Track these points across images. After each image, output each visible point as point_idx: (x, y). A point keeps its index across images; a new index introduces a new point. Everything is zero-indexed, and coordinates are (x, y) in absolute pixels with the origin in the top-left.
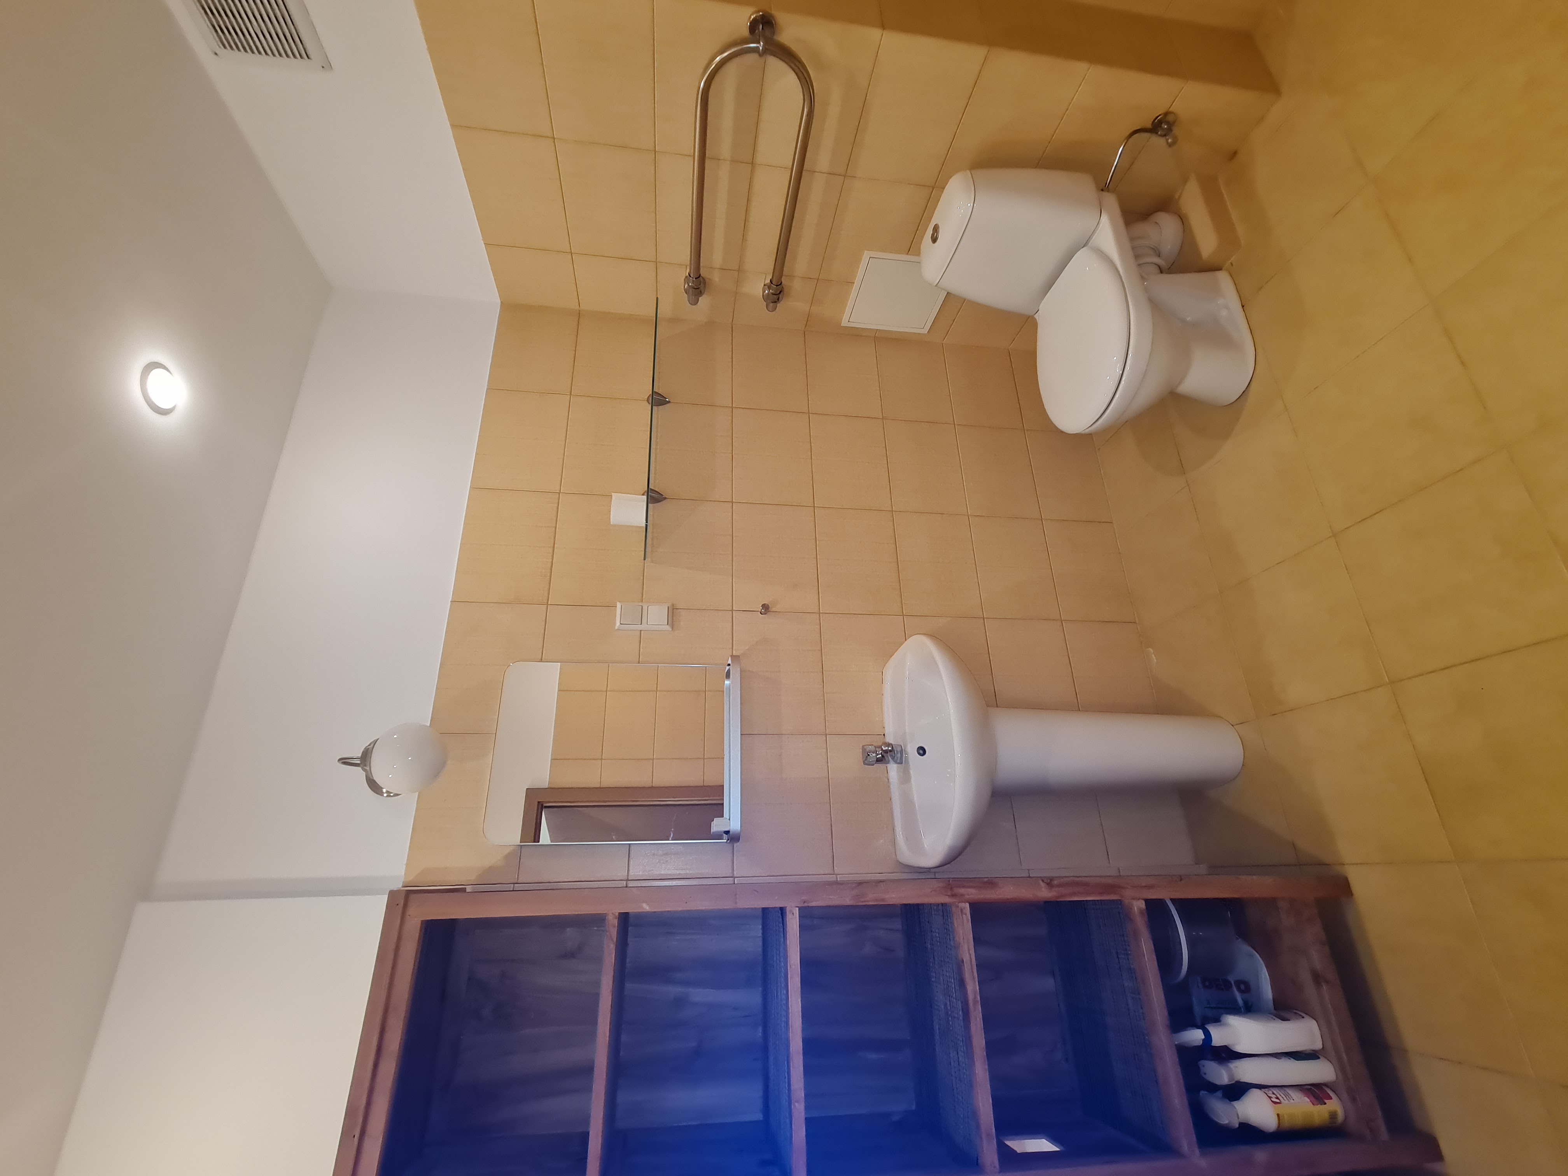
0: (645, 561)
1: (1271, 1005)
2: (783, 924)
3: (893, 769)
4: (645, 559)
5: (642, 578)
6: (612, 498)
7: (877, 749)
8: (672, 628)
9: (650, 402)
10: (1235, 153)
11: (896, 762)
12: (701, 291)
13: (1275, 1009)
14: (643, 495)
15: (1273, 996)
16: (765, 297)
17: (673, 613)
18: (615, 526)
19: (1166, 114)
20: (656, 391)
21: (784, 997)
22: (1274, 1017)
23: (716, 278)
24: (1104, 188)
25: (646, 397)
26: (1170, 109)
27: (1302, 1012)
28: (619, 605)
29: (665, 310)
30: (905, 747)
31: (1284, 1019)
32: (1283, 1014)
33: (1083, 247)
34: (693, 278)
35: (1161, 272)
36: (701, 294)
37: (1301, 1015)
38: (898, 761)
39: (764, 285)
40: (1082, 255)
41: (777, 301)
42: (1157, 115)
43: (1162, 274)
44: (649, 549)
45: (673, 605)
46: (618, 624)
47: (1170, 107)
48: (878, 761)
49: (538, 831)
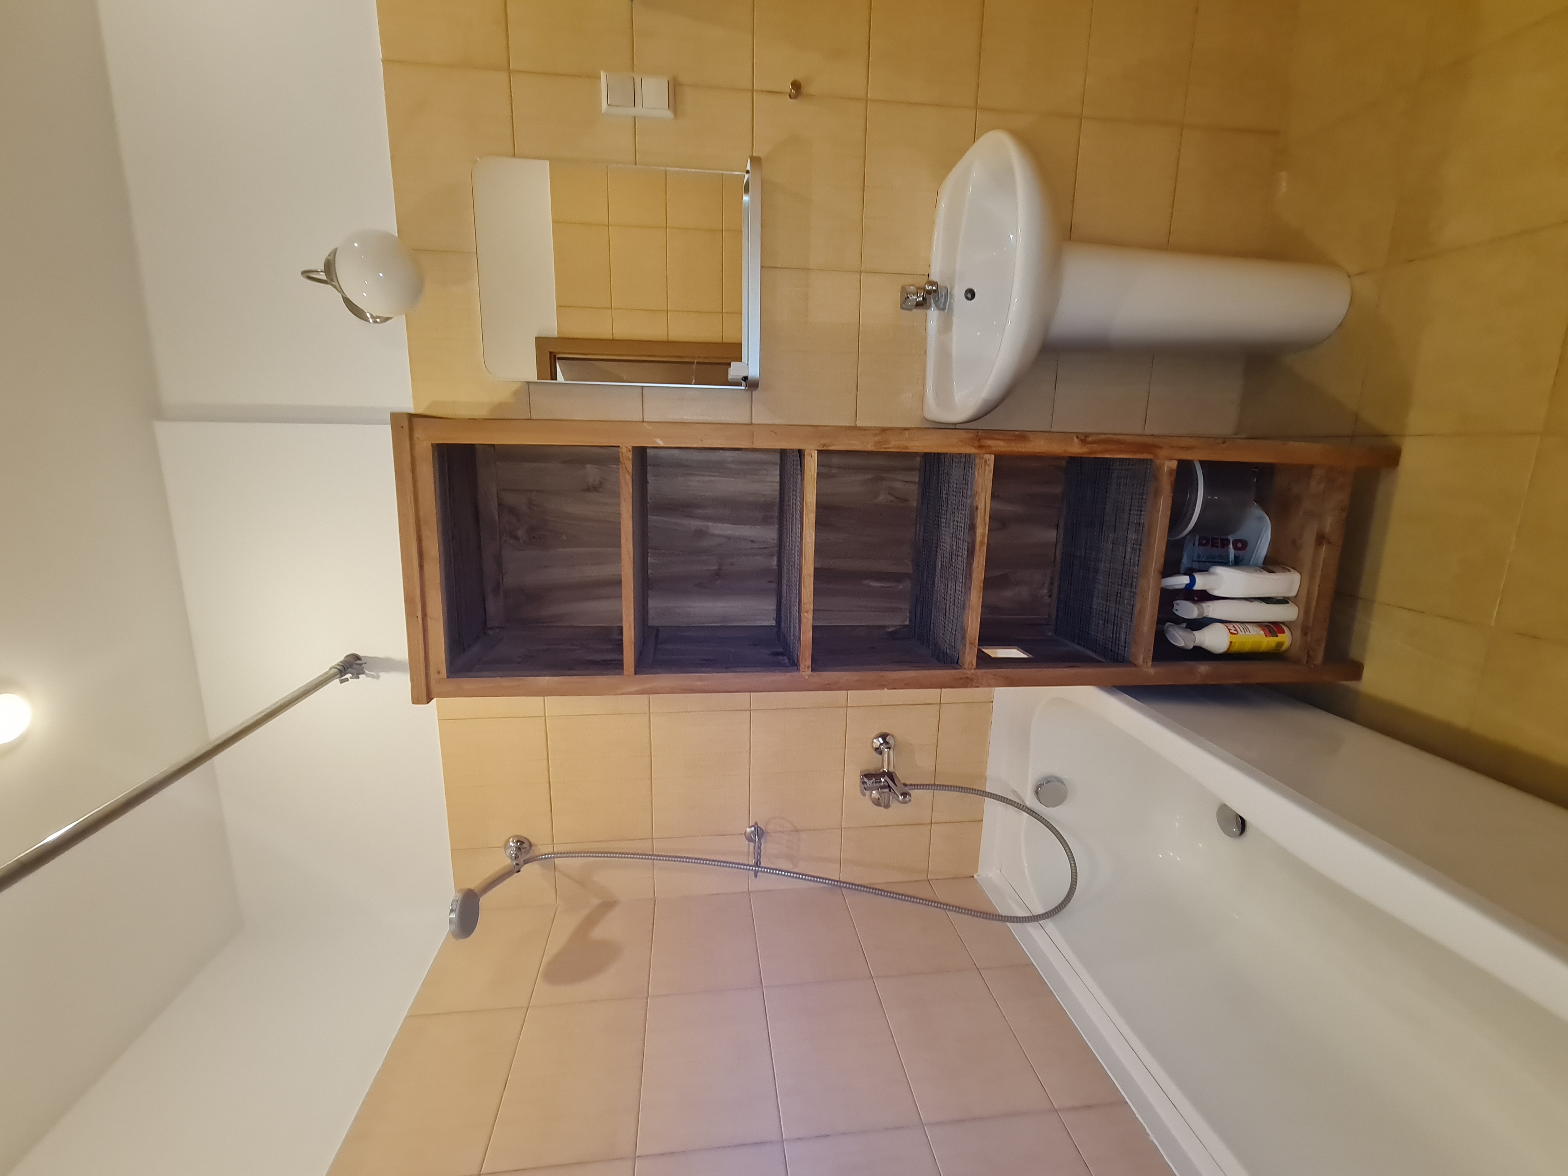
0: (633, 3)
1: (1261, 560)
2: (801, 467)
3: (933, 314)
7: (919, 290)
8: (675, 115)
13: (1263, 564)
15: (1267, 553)
17: (675, 93)
21: (798, 531)
22: (1262, 570)
27: (1288, 566)
28: (604, 75)
30: (952, 288)
31: (1271, 572)
32: (1270, 568)
37: (1288, 569)
38: (941, 306)
45: (675, 79)
46: (603, 105)
48: (919, 305)
49: (553, 372)
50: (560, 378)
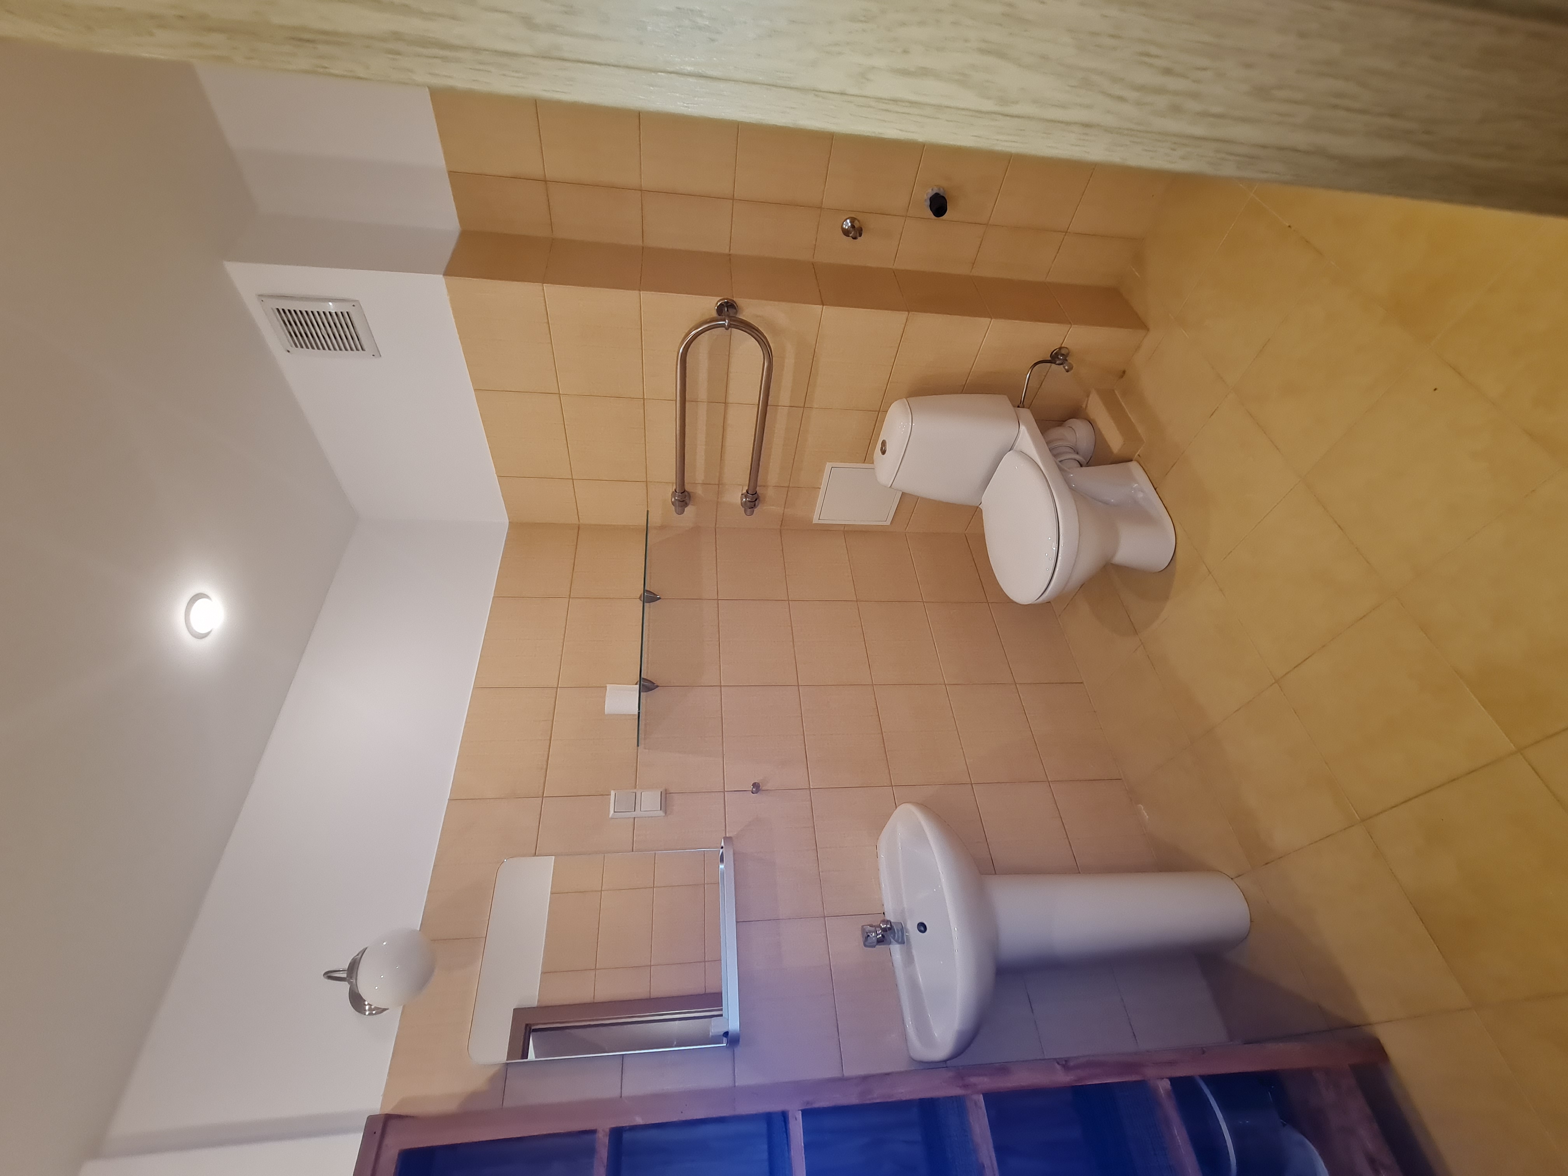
0: (639, 747)
2: (787, 1133)
3: (896, 949)
4: (638, 746)
5: (635, 765)
6: (606, 689)
7: (877, 929)
8: (666, 813)
9: (642, 599)
10: (1124, 372)
11: (897, 942)
12: (686, 503)
14: (636, 684)
16: (743, 505)
17: (666, 799)
18: (608, 715)
19: (1060, 348)
20: (648, 589)
23: (699, 491)
24: (1020, 405)
25: (639, 596)
26: (1063, 346)
28: (613, 793)
29: (656, 519)
30: (906, 925)
33: (1010, 451)
34: (679, 493)
35: (1081, 466)
36: (686, 505)
38: (900, 941)
39: (742, 495)
40: (1009, 457)
41: (753, 506)
42: (1053, 350)
43: (1082, 468)
44: (642, 736)
45: (666, 790)
46: (612, 812)
47: (1062, 344)
48: (880, 941)
49: (526, 1049)
50: (532, 1056)
